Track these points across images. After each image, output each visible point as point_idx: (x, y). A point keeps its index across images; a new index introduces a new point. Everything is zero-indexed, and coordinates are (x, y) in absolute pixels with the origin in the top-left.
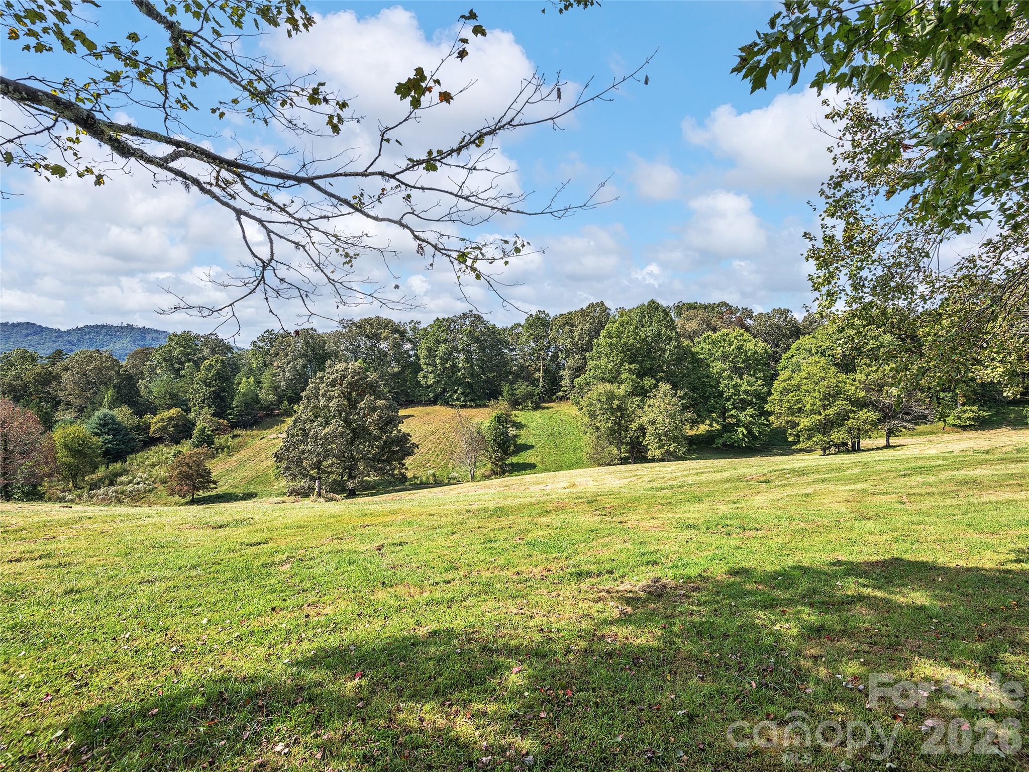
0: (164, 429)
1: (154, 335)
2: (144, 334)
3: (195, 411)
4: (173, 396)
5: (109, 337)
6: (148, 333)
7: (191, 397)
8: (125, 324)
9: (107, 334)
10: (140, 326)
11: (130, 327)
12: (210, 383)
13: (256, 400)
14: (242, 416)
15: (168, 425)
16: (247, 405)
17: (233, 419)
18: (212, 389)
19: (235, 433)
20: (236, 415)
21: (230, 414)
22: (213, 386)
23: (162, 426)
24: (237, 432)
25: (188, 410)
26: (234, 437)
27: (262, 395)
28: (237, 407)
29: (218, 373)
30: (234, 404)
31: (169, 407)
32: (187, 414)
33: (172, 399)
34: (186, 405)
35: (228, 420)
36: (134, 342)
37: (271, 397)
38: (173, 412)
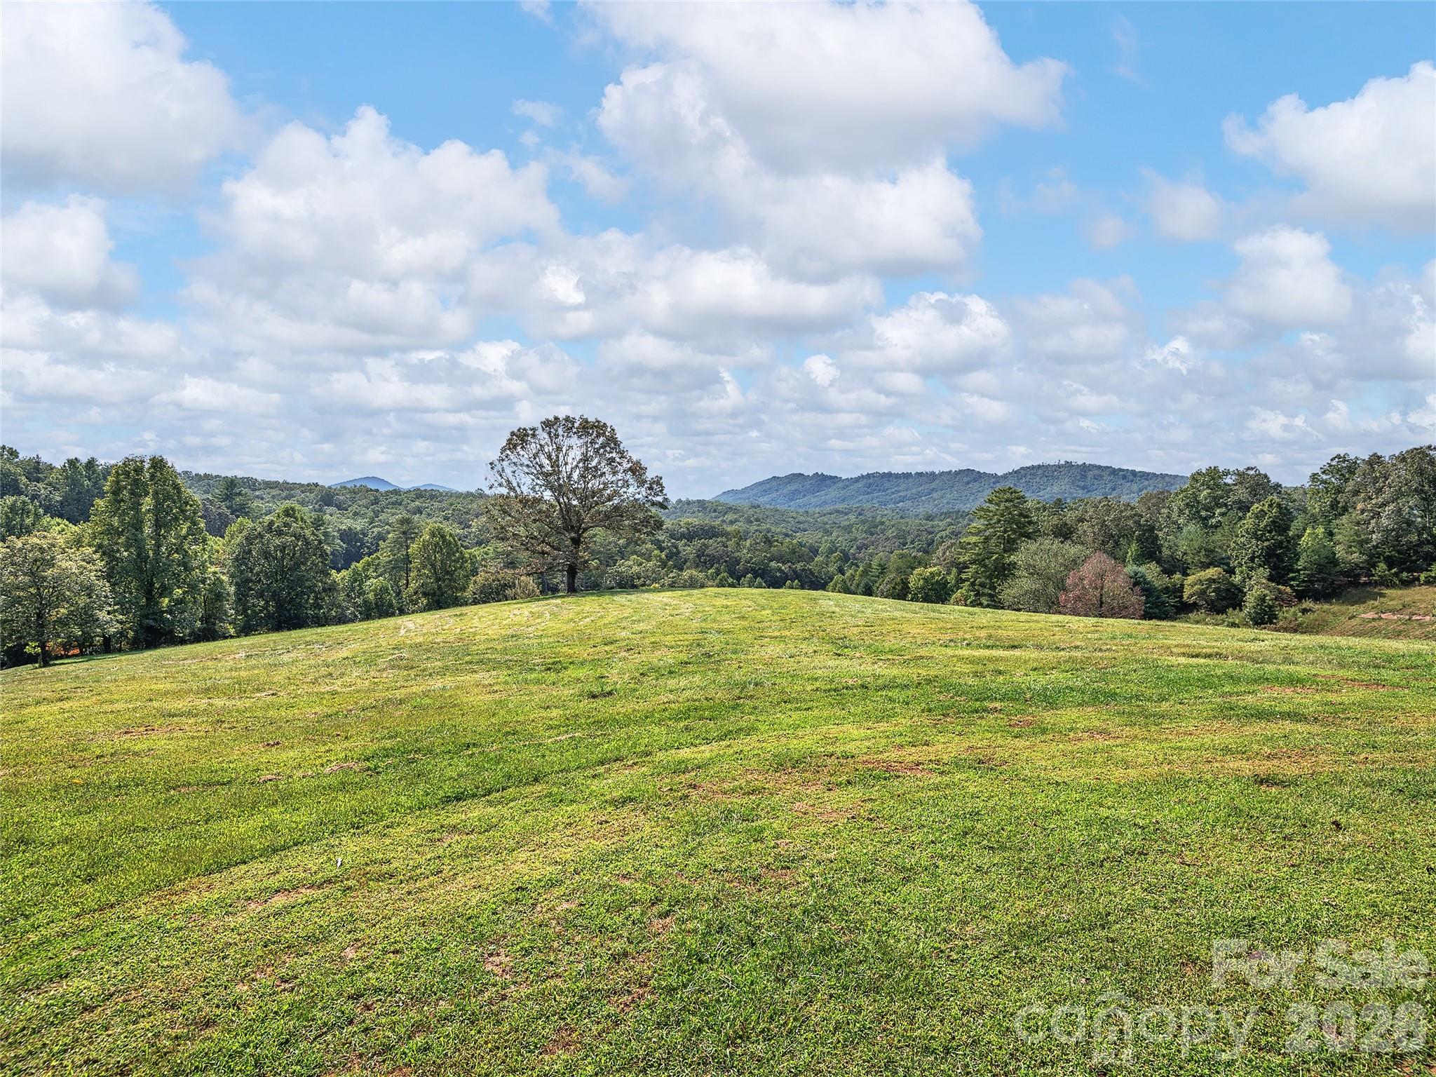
0: (1202, 593)
1: (1096, 472)
2: (1085, 472)
3: (1242, 572)
4: (1210, 552)
5: (1045, 479)
6: (1090, 470)
7: (1234, 554)
8: (1062, 462)
9: (1043, 475)
10: (1080, 463)
11: (1069, 465)
12: (1263, 535)
13: (1333, 561)
14: (1312, 582)
15: (1207, 588)
16: (1320, 568)
17: (1298, 586)
18: (1266, 544)
19: (1304, 606)
20: (1304, 581)
21: (1293, 579)
22: (1268, 540)
23: (1201, 590)
24: (1307, 604)
25: (1231, 571)
26: (1304, 611)
27: (1340, 551)
28: (1305, 569)
29: (1273, 522)
30: (1301, 564)
31: (1205, 566)
32: (1231, 577)
33: (1208, 556)
34: (1228, 564)
35: (1292, 586)
36: (1073, 483)
37: (1356, 557)
38: (1212, 572)
